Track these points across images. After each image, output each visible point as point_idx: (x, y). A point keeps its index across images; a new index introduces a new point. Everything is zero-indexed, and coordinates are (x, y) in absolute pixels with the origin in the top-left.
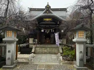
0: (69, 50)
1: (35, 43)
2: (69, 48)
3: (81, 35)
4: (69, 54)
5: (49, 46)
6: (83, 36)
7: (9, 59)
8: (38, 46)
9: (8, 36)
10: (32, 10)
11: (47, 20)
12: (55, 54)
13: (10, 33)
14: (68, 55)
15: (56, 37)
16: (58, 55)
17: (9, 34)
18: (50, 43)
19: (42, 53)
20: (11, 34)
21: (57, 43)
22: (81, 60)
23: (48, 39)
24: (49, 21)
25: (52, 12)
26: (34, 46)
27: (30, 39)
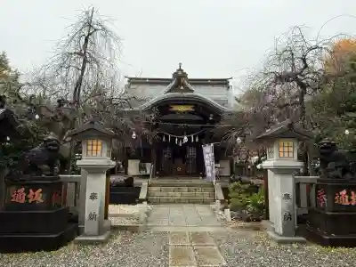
0: (247, 191)
1: (143, 173)
2: (247, 186)
3: (286, 149)
4: (248, 204)
5: (187, 181)
6: (291, 155)
7: (92, 217)
8: (156, 181)
9: (89, 153)
10: (133, 83)
11: (182, 108)
12: (204, 202)
13: (97, 145)
14: (245, 206)
15: (206, 157)
16: (213, 206)
17: (95, 148)
18: (185, 174)
19: (168, 202)
20: (99, 148)
21: (209, 174)
22: (287, 218)
23: (179, 161)
24: (184, 112)
25: (192, 88)
26: (145, 183)
27: (130, 161)
